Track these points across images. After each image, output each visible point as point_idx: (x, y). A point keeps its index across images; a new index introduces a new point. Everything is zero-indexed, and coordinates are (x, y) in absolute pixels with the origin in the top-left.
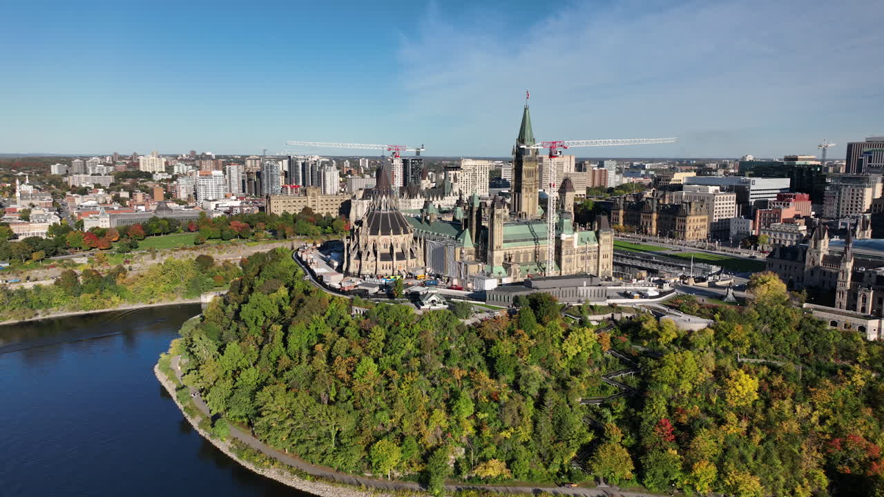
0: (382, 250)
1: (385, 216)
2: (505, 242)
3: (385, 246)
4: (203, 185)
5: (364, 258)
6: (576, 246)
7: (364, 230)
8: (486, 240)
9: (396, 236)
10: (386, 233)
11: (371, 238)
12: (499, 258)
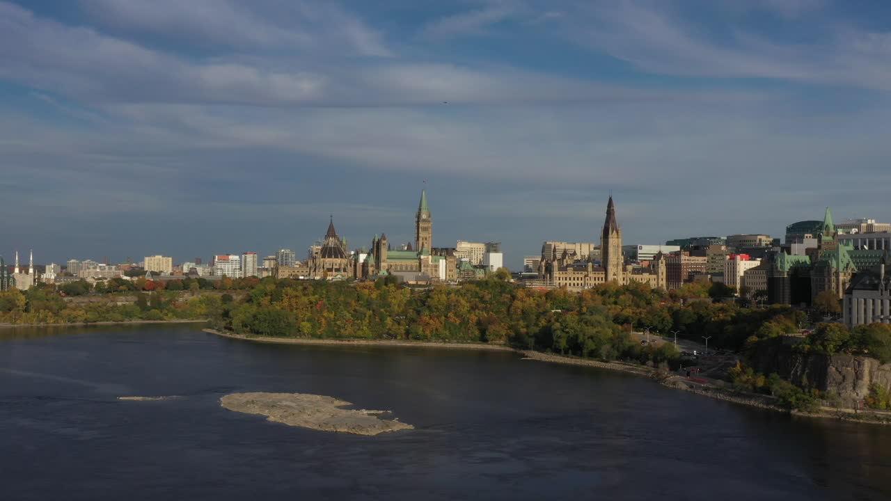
0: (327, 266)
1: (330, 248)
2: (388, 258)
3: (330, 264)
4: (221, 269)
5: (317, 270)
6: (430, 263)
7: (319, 256)
8: (378, 259)
9: (335, 259)
10: (330, 257)
11: (322, 260)
12: (385, 266)
